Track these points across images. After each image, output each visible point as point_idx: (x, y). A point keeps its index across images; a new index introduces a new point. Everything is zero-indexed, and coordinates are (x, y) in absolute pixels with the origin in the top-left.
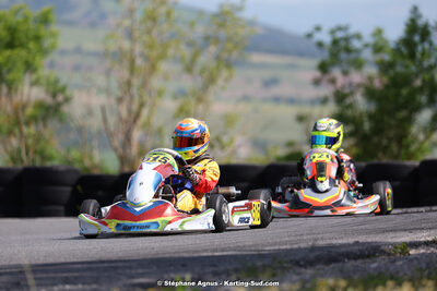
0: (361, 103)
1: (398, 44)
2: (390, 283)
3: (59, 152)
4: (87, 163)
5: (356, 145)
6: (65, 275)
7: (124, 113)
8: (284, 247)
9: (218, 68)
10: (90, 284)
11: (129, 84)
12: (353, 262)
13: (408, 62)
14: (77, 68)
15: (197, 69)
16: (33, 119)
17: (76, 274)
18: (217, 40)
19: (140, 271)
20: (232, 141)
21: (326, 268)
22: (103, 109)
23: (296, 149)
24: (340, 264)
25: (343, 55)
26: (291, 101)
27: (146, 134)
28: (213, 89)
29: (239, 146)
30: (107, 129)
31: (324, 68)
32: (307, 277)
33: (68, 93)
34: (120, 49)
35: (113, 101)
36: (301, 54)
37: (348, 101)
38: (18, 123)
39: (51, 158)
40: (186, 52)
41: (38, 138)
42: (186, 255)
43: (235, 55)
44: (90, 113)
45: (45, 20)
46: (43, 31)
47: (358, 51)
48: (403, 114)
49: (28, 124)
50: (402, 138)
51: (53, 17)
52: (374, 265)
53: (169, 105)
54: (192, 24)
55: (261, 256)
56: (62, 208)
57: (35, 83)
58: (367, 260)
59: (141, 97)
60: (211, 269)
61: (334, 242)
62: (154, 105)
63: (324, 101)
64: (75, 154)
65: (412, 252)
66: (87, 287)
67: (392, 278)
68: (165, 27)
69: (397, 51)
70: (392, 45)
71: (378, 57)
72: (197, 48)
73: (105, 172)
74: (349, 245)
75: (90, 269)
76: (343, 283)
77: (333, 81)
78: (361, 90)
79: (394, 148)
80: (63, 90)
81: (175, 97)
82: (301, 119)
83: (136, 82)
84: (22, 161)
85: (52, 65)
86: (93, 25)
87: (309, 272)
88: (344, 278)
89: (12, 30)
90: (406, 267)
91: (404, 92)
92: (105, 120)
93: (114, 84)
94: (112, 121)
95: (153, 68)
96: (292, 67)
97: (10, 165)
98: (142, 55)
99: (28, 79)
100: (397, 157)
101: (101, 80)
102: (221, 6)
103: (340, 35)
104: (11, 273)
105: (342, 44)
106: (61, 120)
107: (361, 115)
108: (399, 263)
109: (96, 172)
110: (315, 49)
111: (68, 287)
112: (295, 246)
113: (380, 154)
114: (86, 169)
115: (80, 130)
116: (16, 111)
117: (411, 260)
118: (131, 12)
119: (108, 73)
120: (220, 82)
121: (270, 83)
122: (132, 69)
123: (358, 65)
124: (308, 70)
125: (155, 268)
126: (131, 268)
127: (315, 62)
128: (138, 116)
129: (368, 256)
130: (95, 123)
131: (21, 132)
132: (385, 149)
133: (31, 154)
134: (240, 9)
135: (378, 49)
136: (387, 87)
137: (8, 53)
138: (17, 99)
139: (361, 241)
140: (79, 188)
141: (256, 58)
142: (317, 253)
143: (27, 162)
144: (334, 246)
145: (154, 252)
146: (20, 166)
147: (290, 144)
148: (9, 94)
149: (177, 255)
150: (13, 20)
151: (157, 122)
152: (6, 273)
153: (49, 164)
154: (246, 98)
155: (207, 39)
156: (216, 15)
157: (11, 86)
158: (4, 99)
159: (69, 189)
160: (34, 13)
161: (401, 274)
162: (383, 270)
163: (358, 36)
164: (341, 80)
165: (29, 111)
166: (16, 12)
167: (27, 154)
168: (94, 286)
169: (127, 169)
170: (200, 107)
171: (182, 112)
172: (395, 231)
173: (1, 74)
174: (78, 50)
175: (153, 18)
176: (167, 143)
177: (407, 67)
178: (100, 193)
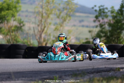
0: (107, 27)
1: (118, 11)
2: (115, 79)
3: (21, 40)
4: (29, 43)
5: (105, 39)
6: (23, 75)
7: (40, 29)
8: (85, 68)
9: (67, 17)
10: (29, 78)
11: (41, 21)
12: (104, 73)
13: (121, 16)
14: (26, 16)
15: (61, 17)
16: (14, 30)
17: (26, 75)
18: (66, 9)
19: (44, 74)
20: (70, 38)
21: (97, 74)
22: (34, 28)
23: (88, 40)
24: (100, 73)
25: (102, 14)
26: (87, 27)
27: (46, 35)
28: (65, 23)
29: (72, 39)
30: (35, 34)
31: (97, 17)
32: (91, 77)
33: (24, 23)
34: (39, 11)
35: (37, 26)
36: (90, 13)
37: (103, 27)
38: (9, 31)
39: (19, 42)
40: (58, 12)
41: (15, 36)
42: (57, 70)
43: (71, 13)
44: (30, 29)
45: (18, 3)
46: (17, 5)
47: (107, 13)
48: (119, 31)
49: (12, 32)
50: (118, 38)
51: (20, 1)
52: (110, 74)
53: (53, 27)
55: (78, 71)
56: (22, 56)
57: (14, 20)
58: (108, 72)
59: (44, 25)
60: (64, 74)
61: (99, 67)
62: (48, 27)
63: (97, 27)
64: (25, 41)
65: (121, 70)
67: (115, 77)
68: (52, 5)
69: (118, 13)
70: (116, 11)
71: (112, 14)
73: (34, 46)
74: (103, 68)
75: (30, 74)
76: (101, 79)
77: (99, 21)
78: (107, 24)
79: (116, 40)
80: (22, 22)
81: (54, 25)
82: (90, 32)
83: (43, 20)
84: (10, 42)
85: (19, 15)
86: (31, 4)
87: (92, 75)
88: (102, 77)
89: (8, 5)
90: (119, 74)
91: (119, 24)
92: (34, 31)
93: (37, 21)
94: (36, 31)
95: (48, 16)
96: (88, 17)
97: (7, 44)
98: (45, 13)
99: (13, 19)
100: (117, 43)
101: (33, 20)
103: (101, 8)
104: (7, 74)
105: (102, 10)
106: (22, 31)
107: (107, 31)
108: (117, 73)
109: (31, 46)
110: (94, 12)
111: (23, 78)
112: (88, 68)
114: (29, 45)
115: (27, 34)
116: (9, 28)
117: (121, 72)
119: (35, 18)
120: (67, 21)
121: (81, 21)
122: (42, 16)
123: (107, 17)
124: (92, 17)
125: (48, 74)
126: (41, 73)
127: (94, 16)
128: (43, 30)
129: (109, 71)
130: (31, 32)
131: (10, 34)
132: (114, 41)
133: (13, 40)
135: (112, 12)
136: (115, 23)
137: (7, 11)
138: (9, 25)
139: (107, 67)
140: (27, 50)
141: (78, 14)
142: (94, 70)
143: (12, 43)
145: (48, 69)
146: (10, 44)
147: (87, 39)
148: (7, 23)
149: (54, 70)
151: (49, 32)
152: (6, 74)
153: (18, 43)
154: (74, 26)
155: (64, 8)
156: (66, 2)
157: (8, 21)
158: (6, 25)
159: (24, 51)
161: (118, 76)
162: (113, 75)
163: (107, 8)
165: (13, 28)
167: (12, 40)
168: (31, 78)
169: (40, 45)
170: (61, 28)
171: (56, 29)
172: (116, 64)
173: (5, 17)
174: (27, 11)
175: (49, 3)
176: (52, 38)
177: (120, 17)
178: (32, 52)
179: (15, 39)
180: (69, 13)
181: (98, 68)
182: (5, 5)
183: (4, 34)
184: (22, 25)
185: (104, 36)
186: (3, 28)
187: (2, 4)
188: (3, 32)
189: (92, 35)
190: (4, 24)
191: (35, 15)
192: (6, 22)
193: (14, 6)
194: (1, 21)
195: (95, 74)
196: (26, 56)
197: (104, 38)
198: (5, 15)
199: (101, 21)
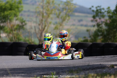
0: (104, 27)
1: (114, 11)
2: (108, 75)
3: (23, 38)
4: (30, 41)
5: (102, 38)
6: (22, 71)
7: (40, 27)
8: (81, 65)
9: (66, 16)
11: (42, 20)
15: (60, 17)
16: (16, 29)
17: (25, 71)
18: (66, 9)
21: (92, 71)
22: (35, 27)
24: (96, 70)
25: (99, 14)
26: (86, 26)
28: (64, 22)
31: (94, 17)
33: (26, 22)
34: (40, 11)
35: (38, 25)
36: (88, 13)
37: (100, 26)
38: (12, 30)
40: (57, 12)
41: (17, 34)
42: (55, 66)
43: (70, 13)
45: (20, 3)
46: (19, 6)
47: (103, 13)
48: (115, 30)
50: (115, 37)
51: (22, 2)
52: (105, 70)
53: (53, 26)
56: (23, 53)
57: (17, 20)
58: (103, 69)
59: (45, 24)
60: (61, 70)
61: (95, 64)
62: (48, 26)
63: (94, 26)
64: (27, 39)
65: (115, 67)
68: (52, 5)
69: (113, 13)
70: (112, 11)
71: (109, 14)
72: (61, 11)
74: (98, 65)
76: (96, 75)
77: (97, 21)
78: (104, 23)
80: (24, 22)
81: (54, 24)
82: (88, 31)
83: (44, 20)
84: (13, 40)
85: (22, 15)
86: (33, 4)
87: (87, 72)
88: (96, 74)
89: (11, 5)
90: (113, 71)
91: (115, 24)
92: (35, 30)
93: (38, 21)
94: (37, 30)
95: (49, 16)
97: (10, 41)
99: (15, 18)
100: (113, 41)
101: (34, 19)
103: (98, 8)
105: (99, 11)
106: (24, 29)
107: (104, 30)
108: (111, 70)
109: (33, 44)
110: (92, 12)
112: (84, 65)
114: (30, 43)
115: (29, 32)
116: (12, 27)
117: (115, 69)
118: (43, 1)
119: (37, 17)
120: (66, 20)
121: (80, 21)
122: (43, 16)
123: (103, 16)
127: (92, 15)
128: (44, 29)
129: (103, 68)
130: (33, 31)
131: (13, 32)
132: (110, 39)
133: (15, 38)
135: (108, 12)
136: (111, 22)
137: (10, 11)
140: (28, 48)
141: (76, 14)
142: (89, 67)
146: (12, 42)
147: (85, 37)
148: (10, 22)
149: (52, 67)
150: (11, 2)
153: (20, 41)
154: (74, 25)
155: (63, 9)
156: (65, 2)
157: (11, 20)
158: (8, 24)
159: (25, 48)
161: (112, 73)
162: (107, 72)
163: (103, 9)
165: (15, 27)
167: (14, 38)
170: (61, 27)
171: (56, 28)
173: (8, 17)
174: (29, 11)
175: (49, 3)
177: (116, 17)
179: (18, 37)
180: (68, 13)
182: (8, 5)
183: (7, 32)
184: (24, 24)
185: (101, 35)
186: (6, 27)
187: (5, 4)
188: (6, 31)
189: (89, 34)
190: (6, 23)
191: (36, 15)
192: (9, 21)
193: (16, 6)
194: (4, 21)
195: (90, 70)
198: (7, 15)
199: (99, 20)
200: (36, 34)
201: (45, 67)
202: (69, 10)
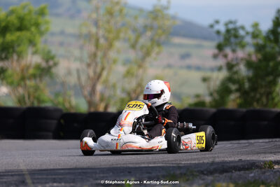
0: (243, 70)
1: (268, 33)
3: (48, 97)
4: (67, 105)
5: (240, 97)
6: (54, 177)
7: (91, 74)
8: (194, 162)
9: (152, 46)
10: (70, 183)
11: (95, 55)
12: (238, 173)
13: (273, 45)
15: (138, 46)
16: (34, 76)
17: (60, 177)
18: (152, 28)
19: (102, 175)
21: (221, 176)
22: (78, 71)
23: (202, 99)
24: (229, 174)
25: (233, 40)
26: (198, 68)
27: (106, 87)
28: (148, 60)
30: (80, 84)
31: (220, 47)
32: (209, 181)
33: (56, 60)
34: (90, 32)
35: (84, 66)
36: (205, 38)
37: (235, 69)
38: (23, 79)
39: (43, 101)
40: (132, 36)
41: (37, 88)
42: (130, 166)
43: (163, 38)
44: (69, 73)
45: (42, 13)
46: (41, 20)
47: (243, 37)
48: (270, 78)
49: (30, 79)
50: (269, 94)
51: (47, 11)
52: (252, 175)
53: (121, 69)
54: (136, 18)
55: (179, 168)
56: (51, 134)
57: (35, 53)
58: (247, 172)
60: (147, 175)
61: (226, 159)
62: (110, 69)
63: (220, 69)
64: (60, 99)
65: (276, 167)
66: (68, 185)
67: (263, 183)
68: (119, 19)
69: (267, 38)
70: (264, 34)
71: (255, 41)
72: (139, 33)
73: (78, 111)
74: (235, 162)
75: (69, 173)
76: (232, 186)
77: (226, 56)
78: (244, 62)
79: (264, 100)
80: (52, 58)
81: (124, 64)
82: (205, 80)
83: (100, 54)
84: (25, 103)
85: (46, 42)
86: (72, 17)
87: (210, 178)
88: (232, 183)
89: (21, 19)
90: (272, 176)
91: (271, 64)
92: (79, 78)
93: (85, 55)
94: (83, 78)
95: (111, 45)
96: (199, 46)
97: (18, 105)
98: (103, 36)
99: (30, 50)
100: (266, 106)
101: (77, 53)
102: (155, 6)
103: (231, 26)
104: (19, 175)
105: (233, 32)
106: (52, 77)
107: (243, 79)
108: (267, 174)
109: (73, 111)
110: (215, 35)
111: (55, 184)
112: (201, 162)
113: (255, 104)
114: (66, 109)
115: (63, 84)
116: (22, 70)
117: (275, 172)
118: (97, 9)
119: (81, 48)
120: (153, 55)
121: (185, 56)
122: (97, 45)
124: (209, 48)
125: (111, 174)
126: (96, 173)
127: (214, 44)
128: (100, 76)
129: (248, 169)
130: (73, 80)
131: (25, 84)
132: (258, 100)
133: (32, 98)
134: (167, 8)
135: (255, 36)
136: (260, 60)
137: (18, 34)
138: (23, 63)
139: (243, 159)
140: (62, 121)
141: (177, 40)
142: (215, 166)
143: (28, 104)
144: (226, 162)
145: (110, 163)
146: (24, 106)
147: (198, 96)
148: (18, 60)
149: (125, 166)
150: (22, 13)
151: (113, 79)
152: (15, 175)
153: (43, 105)
154: (169, 66)
155: (146, 28)
156: (151, 12)
157: (20, 55)
158: (15, 64)
159: (54, 122)
160: (34, 8)
161: (269, 181)
162: (257, 178)
163: (243, 28)
164: (230, 55)
165: (31, 71)
166: (24, 8)
167: (29, 98)
168: (72, 184)
169: (92, 110)
170: (141, 71)
171: (129, 74)
172: (265, 153)
173: (13, 47)
174: (62, 33)
175: (110, 13)
176: (119, 94)
177: (273, 48)
178: (76, 125)
179: (37, 95)
180: (156, 38)
181: (224, 163)
182: (13, 19)
183: (10, 84)
184: (51, 63)
185: (237, 90)
186: (10, 72)
187: (7, 16)
189: (209, 88)
190: (10, 60)
191: (81, 42)
192: (15, 57)
193: (33, 21)
194: (3, 56)
195: (217, 175)
196: (62, 134)
197: (237, 94)
198: (12, 42)
200: (82, 87)
201: (108, 166)
202: (160, 31)
